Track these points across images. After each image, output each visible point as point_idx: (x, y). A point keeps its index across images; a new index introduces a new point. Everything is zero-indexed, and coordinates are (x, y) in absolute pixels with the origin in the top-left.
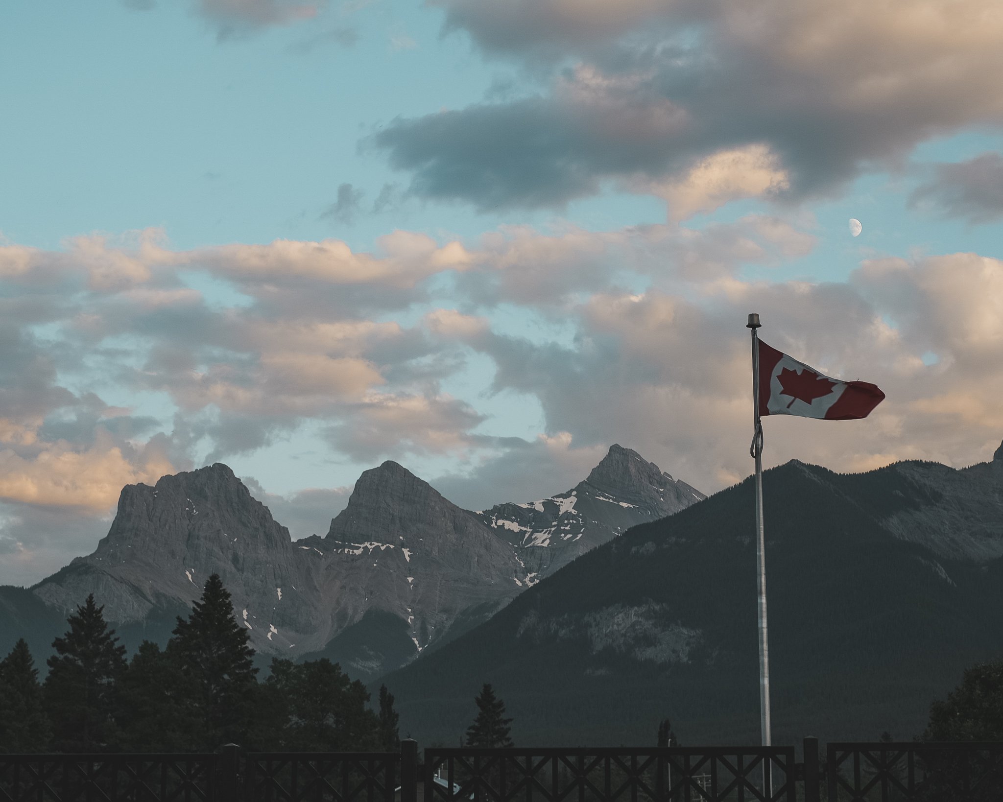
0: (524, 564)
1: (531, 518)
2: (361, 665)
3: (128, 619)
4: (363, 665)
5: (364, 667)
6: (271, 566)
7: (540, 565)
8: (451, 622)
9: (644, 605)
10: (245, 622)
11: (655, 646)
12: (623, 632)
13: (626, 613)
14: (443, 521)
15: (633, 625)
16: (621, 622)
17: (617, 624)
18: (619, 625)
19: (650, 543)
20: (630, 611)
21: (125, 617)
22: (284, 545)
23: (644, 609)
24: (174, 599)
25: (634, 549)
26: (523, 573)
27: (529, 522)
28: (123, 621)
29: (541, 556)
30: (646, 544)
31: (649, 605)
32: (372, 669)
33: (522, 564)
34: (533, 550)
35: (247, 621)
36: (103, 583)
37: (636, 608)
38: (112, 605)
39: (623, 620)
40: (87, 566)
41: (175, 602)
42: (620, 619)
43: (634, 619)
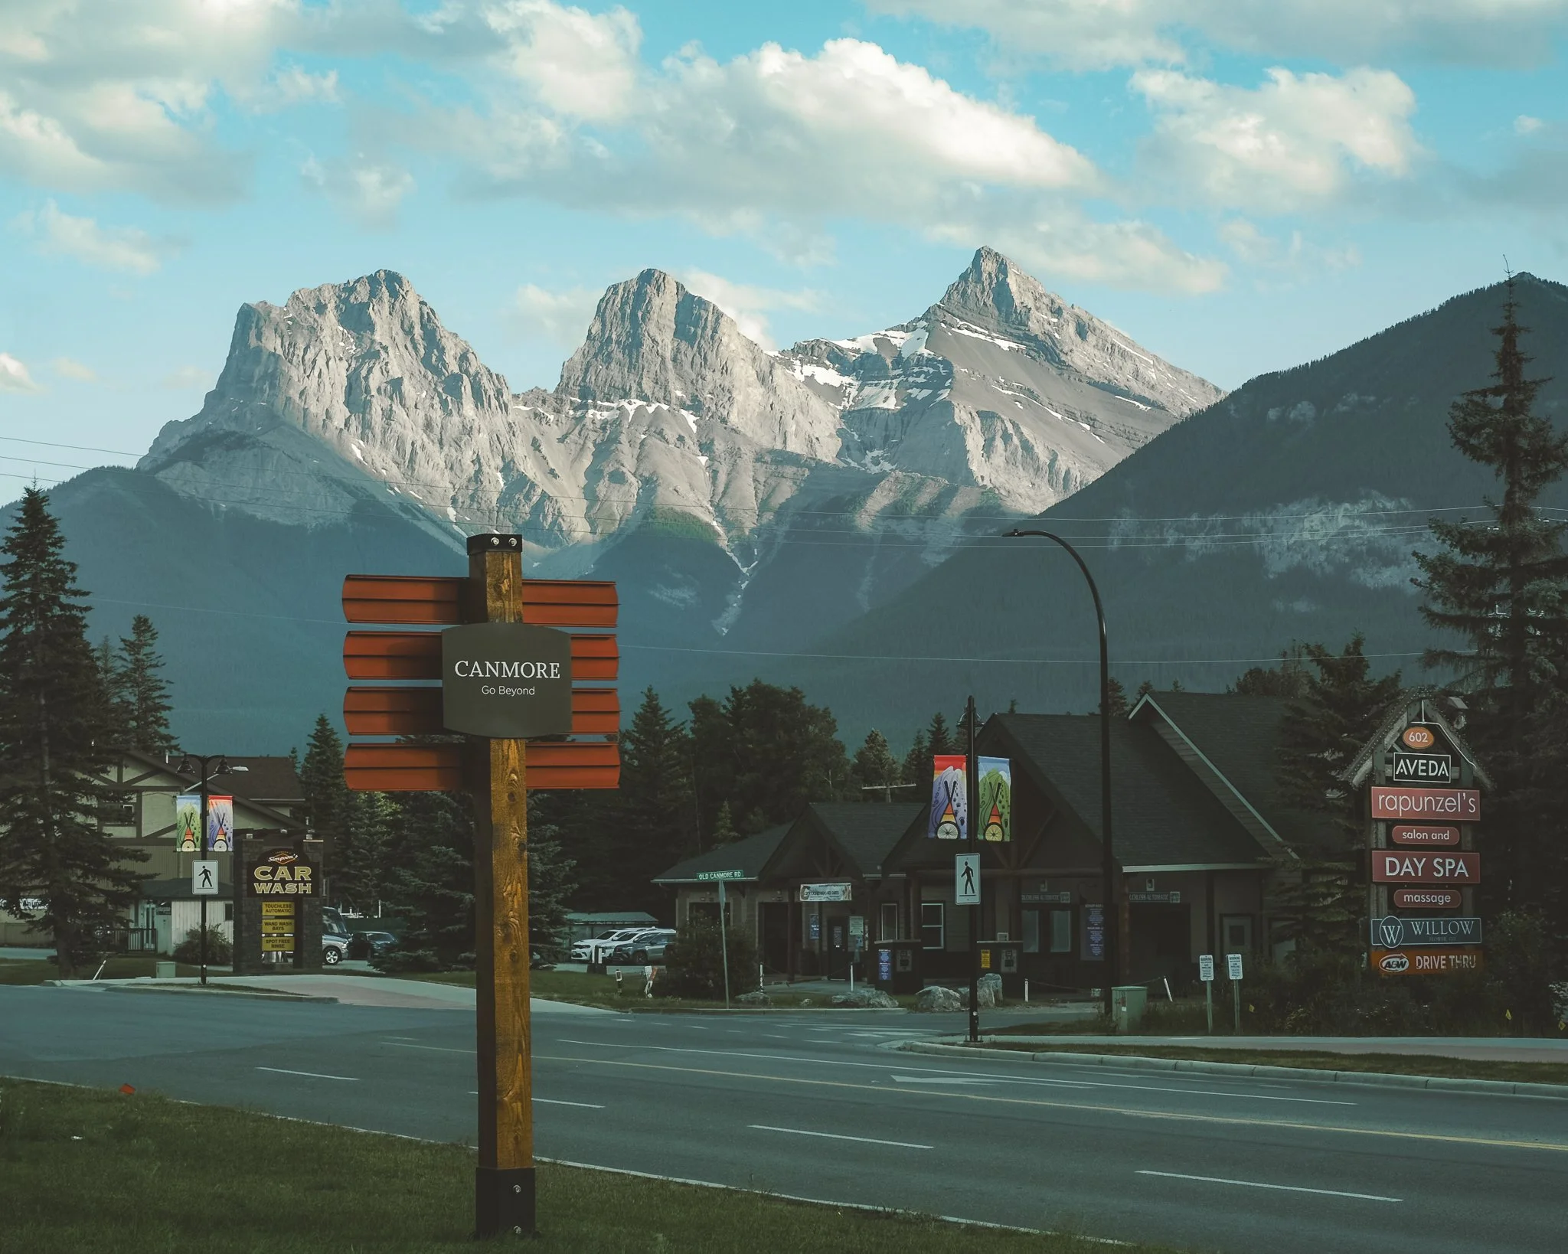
0: (860, 436)
1: (857, 364)
2: (667, 596)
3: (321, 521)
4: (669, 594)
5: (671, 597)
6: (485, 436)
7: (886, 438)
8: (786, 528)
9: (1363, 501)
10: (454, 526)
11: (1399, 566)
12: (1323, 542)
13: (1327, 513)
14: (742, 367)
15: (1342, 533)
16: (1319, 528)
17: (1310, 531)
18: (1312, 531)
19: (1305, 403)
20: (1336, 511)
21: (315, 518)
22: (502, 402)
23: (1363, 507)
24: (357, 488)
25: (1273, 414)
26: (859, 450)
27: (854, 370)
28: (314, 525)
29: (887, 425)
30: (1299, 405)
31: (1374, 502)
32: (683, 600)
33: (856, 437)
34: (871, 414)
35: (456, 524)
36: (273, 464)
37: (1347, 505)
38: (290, 497)
39: (1322, 523)
40: (237, 435)
41: (360, 493)
42: (1316, 522)
43: (1342, 522)
